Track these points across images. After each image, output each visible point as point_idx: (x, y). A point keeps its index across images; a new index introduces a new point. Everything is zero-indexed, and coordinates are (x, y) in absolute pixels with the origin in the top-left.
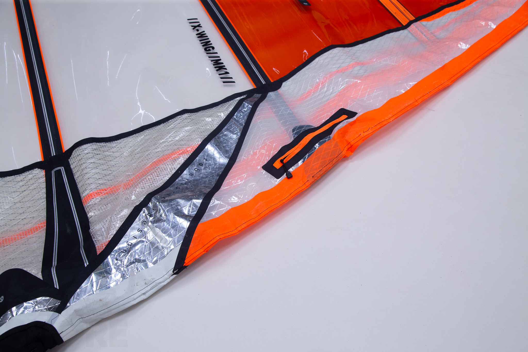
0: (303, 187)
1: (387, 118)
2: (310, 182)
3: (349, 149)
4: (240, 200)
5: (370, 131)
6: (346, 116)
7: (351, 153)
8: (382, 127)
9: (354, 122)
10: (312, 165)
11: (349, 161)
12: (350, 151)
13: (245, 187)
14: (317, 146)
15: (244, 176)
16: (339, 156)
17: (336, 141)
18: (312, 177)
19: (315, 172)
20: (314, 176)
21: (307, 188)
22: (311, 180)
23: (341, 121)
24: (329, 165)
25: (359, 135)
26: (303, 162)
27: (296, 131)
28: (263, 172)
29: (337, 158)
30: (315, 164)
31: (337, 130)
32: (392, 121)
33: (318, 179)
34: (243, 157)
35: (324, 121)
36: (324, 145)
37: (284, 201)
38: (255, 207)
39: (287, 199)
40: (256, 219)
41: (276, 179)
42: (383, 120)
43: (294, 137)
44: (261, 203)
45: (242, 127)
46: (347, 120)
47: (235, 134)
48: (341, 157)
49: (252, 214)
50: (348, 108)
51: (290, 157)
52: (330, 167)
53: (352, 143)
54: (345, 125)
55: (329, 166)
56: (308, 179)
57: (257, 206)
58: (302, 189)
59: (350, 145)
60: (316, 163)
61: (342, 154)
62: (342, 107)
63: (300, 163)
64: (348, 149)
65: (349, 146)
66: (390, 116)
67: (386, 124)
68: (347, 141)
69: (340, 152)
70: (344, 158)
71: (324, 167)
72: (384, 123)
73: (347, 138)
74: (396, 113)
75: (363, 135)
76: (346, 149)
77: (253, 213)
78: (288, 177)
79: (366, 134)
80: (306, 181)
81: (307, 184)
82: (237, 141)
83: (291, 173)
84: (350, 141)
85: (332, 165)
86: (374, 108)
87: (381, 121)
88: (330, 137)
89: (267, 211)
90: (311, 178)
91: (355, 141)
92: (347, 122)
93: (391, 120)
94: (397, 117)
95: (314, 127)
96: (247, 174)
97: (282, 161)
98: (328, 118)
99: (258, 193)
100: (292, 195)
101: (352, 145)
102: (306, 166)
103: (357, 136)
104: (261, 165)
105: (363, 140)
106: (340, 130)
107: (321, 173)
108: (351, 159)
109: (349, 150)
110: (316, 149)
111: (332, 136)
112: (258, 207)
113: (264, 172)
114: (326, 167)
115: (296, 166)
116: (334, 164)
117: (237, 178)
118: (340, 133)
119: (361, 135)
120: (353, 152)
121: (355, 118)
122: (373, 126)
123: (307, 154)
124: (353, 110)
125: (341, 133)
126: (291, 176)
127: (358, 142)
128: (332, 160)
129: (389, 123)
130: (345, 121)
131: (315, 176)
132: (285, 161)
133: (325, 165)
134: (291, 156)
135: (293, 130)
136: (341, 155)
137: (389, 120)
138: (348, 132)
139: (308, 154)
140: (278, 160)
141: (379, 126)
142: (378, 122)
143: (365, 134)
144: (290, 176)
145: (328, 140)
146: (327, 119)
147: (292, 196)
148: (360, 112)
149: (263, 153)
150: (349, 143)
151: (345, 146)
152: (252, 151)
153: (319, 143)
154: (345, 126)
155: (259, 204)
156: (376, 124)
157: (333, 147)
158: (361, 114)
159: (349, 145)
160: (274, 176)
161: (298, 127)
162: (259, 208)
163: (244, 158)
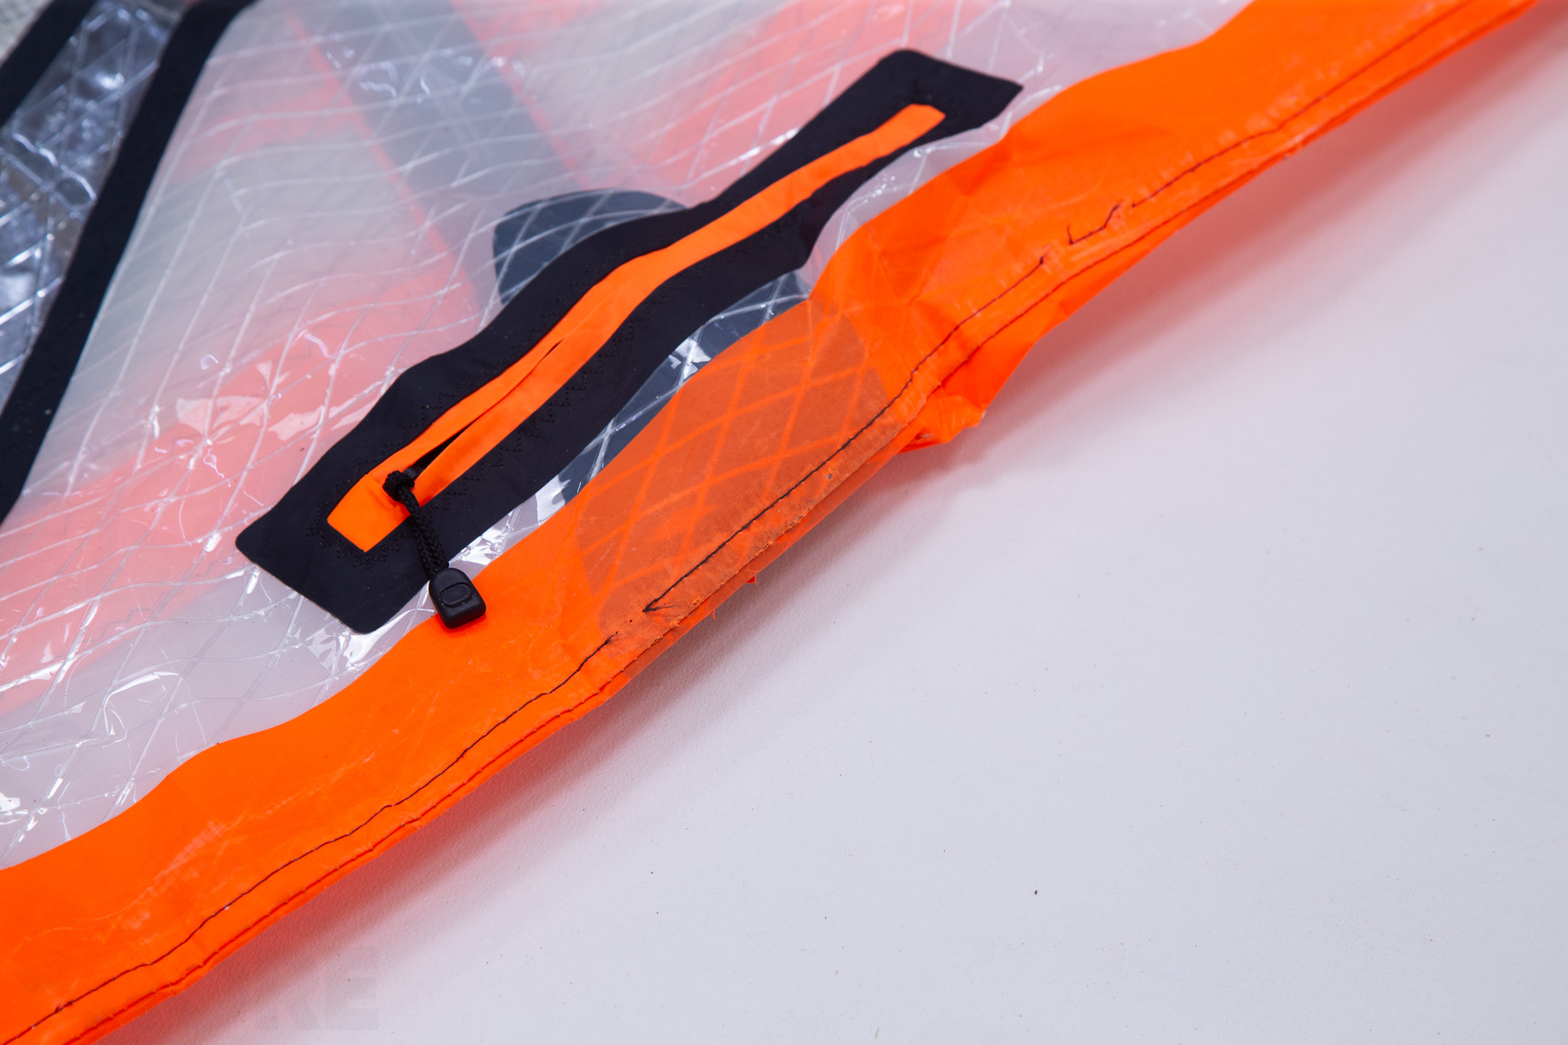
0: (571, 696)
1: (1264, 124)
2: (630, 648)
3: (954, 380)
4: (38, 817)
5: (1122, 233)
6: (928, 116)
7: (969, 411)
8: (1219, 194)
9: (995, 159)
10: (650, 511)
11: (961, 473)
12: (959, 399)
13: (78, 708)
14: (691, 351)
15: (83, 613)
16: (869, 435)
17: (837, 318)
18: (647, 610)
19: (666, 573)
20: (660, 603)
21: (605, 697)
22: (641, 634)
23: (885, 151)
24: (782, 508)
25: (1032, 262)
26: (568, 494)
27: (526, 237)
28: (244, 581)
29: (849, 451)
30: (665, 502)
31: (855, 226)
32: (1305, 142)
33: (693, 622)
34: (81, 456)
35: (753, 155)
36: (747, 352)
37: (411, 811)
38: (165, 872)
39: (430, 796)
40: (169, 970)
41: (347, 631)
42: (1229, 136)
43: (503, 288)
44: (216, 831)
45: (78, 213)
46: (930, 148)
47: (22, 269)
48: (883, 441)
49: (137, 925)
50: (949, 52)
51: (465, 451)
52: (796, 526)
53: (975, 332)
54: (916, 182)
55: (787, 515)
56: (612, 629)
57: (181, 859)
58: (558, 711)
59: (963, 345)
60: (675, 497)
61: (888, 419)
62: (903, 42)
63: (548, 498)
64: (944, 383)
65: (954, 354)
66: (1290, 102)
67: (1252, 173)
68: (933, 314)
69: (874, 407)
70: (913, 454)
71: (746, 527)
72: (1237, 164)
73: (934, 288)
74: (1335, 76)
75: (1064, 260)
76: (927, 379)
77: (147, 915)
78: (452, 612)
79: (1085, 254)
80: (593, 647)
81: (604, 667)
82: (35, 331)
83: (468, 583)
84: (956, 311)
85: (810, 513)
86: (1161, 42)
87: (1209, 149)
88: (792, 288)
89: (262, 902)
90: (637, 614)
91: (1000, 313)
92: (931, 157)
93: (1292, 136)
94: (1342, 108)
95: (674, 204)
96: (103, 601)
97: (398, 487)
98: (791, 134)
99: (192, 754)
100: (479, 756)
101: (978, 349)
102: (593, 519)
103: (1018, 269)
104: (225, 524)
105: (1066, 307)
106: (872, 228)
107: (716, 576)
108: (974, 457)
109: (950, 385)
110: (681, 384)
111: (808, 274)
112: (185, 868)
113: (255, 577)
114: (756, 528)
115: (517, 527)
116: (823, 502)
117: (20, 635)
118: (877, 248)
119: (1044, 267)
120: (987, 401)
121: (997, 129)
122: (1145, 192)
123: (610, 429)
124: (991, 67)
125: (884, 253)
126: (474, 602)
127: (1026, 316)
128: (810, 468)
129: (1278, 166)
130: (916, 153)
131: (667, 598)
132: (424, 486)
133: (754, 512)
134: (475, 442)
135: (504, 235)
136: (884, 429)
137: (1279, 135)
138: (938, 240)
139: (618, 423)
140: (373, 482)
141: (1193, 190)
142: (1190, 160)
143: (1075, 258)
144: (461, 609)
145: (778, 309)
146: (779, 141)
147: (473, 771)
148: (1040, 82)
149: (244, 422)
150: (948, 329)
151: (923, 353)
152: (157, 409)
153: (704, 333)
154: (920, 193)
155: (198, 843)
156: (1167, 175)
157: (811, 363)
158: (1045, 94)
159: (952, 344)
160: (336, 613)
161: (544, 210)
162: (196, 875)
163: (93, 466)
